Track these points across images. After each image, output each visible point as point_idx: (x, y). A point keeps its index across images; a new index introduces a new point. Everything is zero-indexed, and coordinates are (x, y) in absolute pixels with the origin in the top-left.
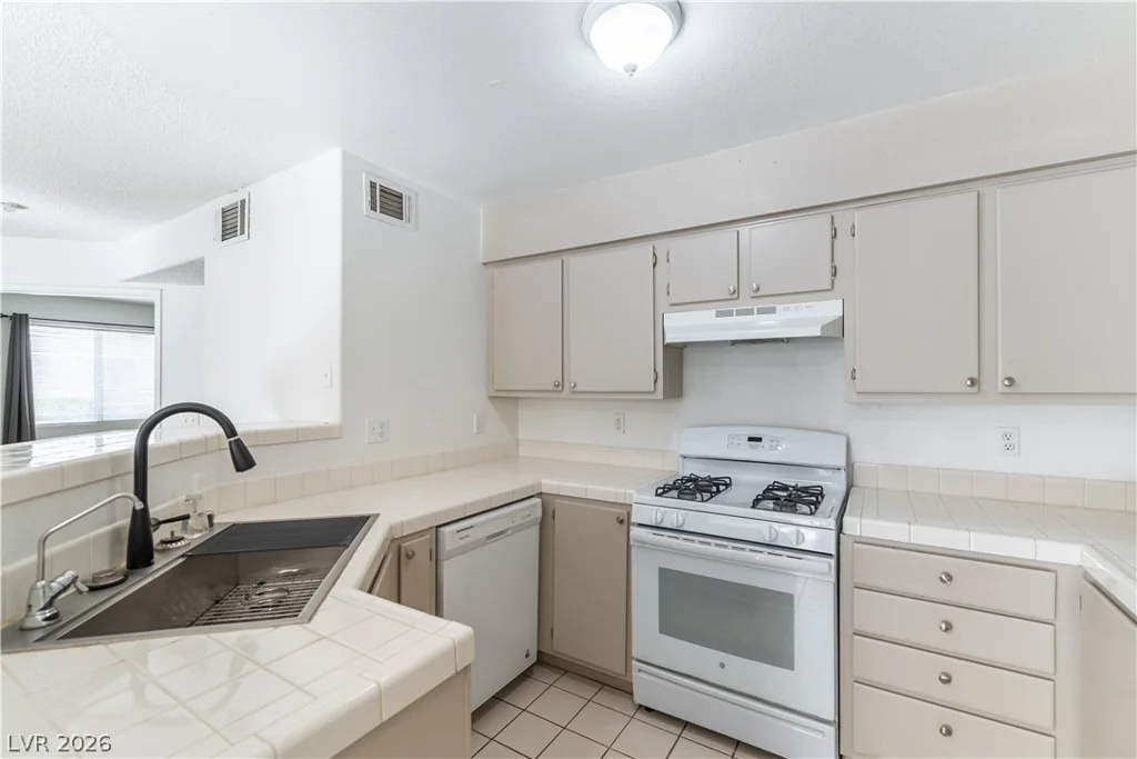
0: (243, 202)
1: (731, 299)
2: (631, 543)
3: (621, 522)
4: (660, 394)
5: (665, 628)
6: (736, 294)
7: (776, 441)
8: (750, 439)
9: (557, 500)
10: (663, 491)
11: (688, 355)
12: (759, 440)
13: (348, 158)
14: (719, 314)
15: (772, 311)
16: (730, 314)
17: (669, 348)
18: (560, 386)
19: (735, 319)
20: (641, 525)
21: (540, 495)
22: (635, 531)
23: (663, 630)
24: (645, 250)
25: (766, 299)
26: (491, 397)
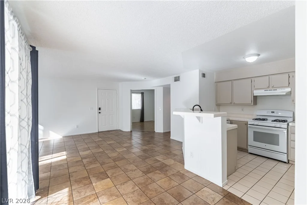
0: (179, 77)
1: (268, 88)
2: (248, 127)
3: (246, 124)
4: (252, 104)
5: (255, 140)
6: (269, 87)
7: (278, 113)
8: (272, 112)
9: (233, 121)
10: (254, 119)
11: (258, 97)
12: (274, 112)
13: (200, 71)
14: (265, 91)
15: (276, 90)
16: (267, 90)
17: (254, 97)
18: (231, 103)
19: (268, 91)
20: (250, 124)
21: (229, 120)
22: (249, 125)
23: (254, 141)
24: (250, 80)
25: (275, 88)
26: (216, 105)
